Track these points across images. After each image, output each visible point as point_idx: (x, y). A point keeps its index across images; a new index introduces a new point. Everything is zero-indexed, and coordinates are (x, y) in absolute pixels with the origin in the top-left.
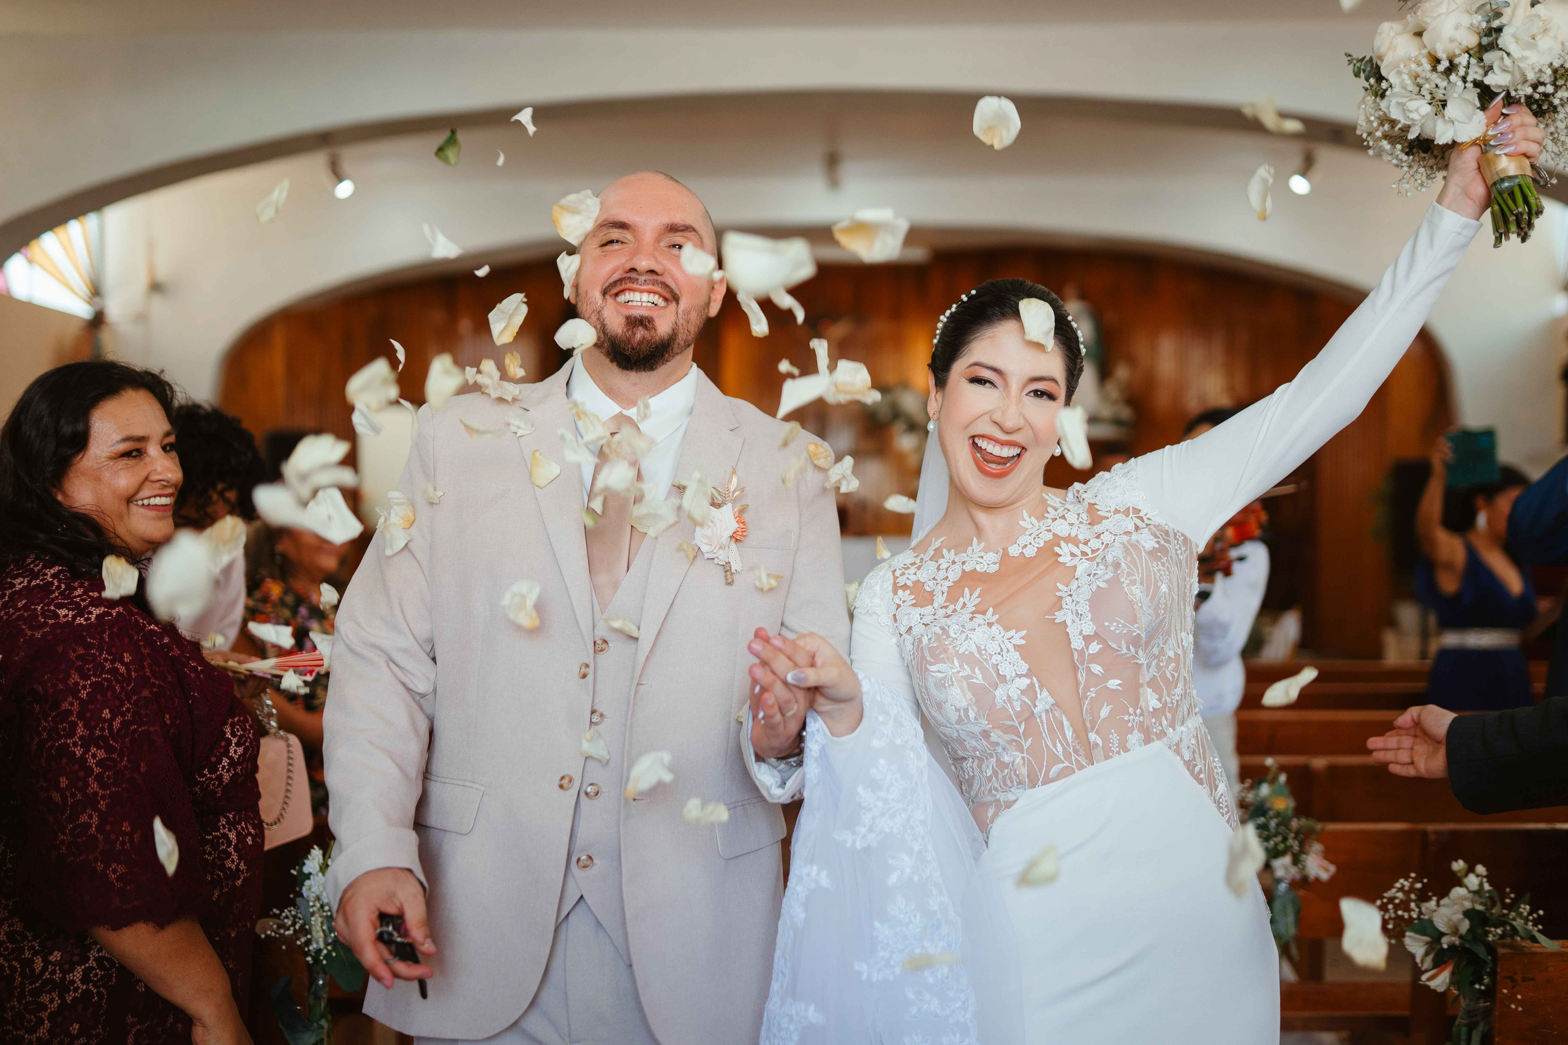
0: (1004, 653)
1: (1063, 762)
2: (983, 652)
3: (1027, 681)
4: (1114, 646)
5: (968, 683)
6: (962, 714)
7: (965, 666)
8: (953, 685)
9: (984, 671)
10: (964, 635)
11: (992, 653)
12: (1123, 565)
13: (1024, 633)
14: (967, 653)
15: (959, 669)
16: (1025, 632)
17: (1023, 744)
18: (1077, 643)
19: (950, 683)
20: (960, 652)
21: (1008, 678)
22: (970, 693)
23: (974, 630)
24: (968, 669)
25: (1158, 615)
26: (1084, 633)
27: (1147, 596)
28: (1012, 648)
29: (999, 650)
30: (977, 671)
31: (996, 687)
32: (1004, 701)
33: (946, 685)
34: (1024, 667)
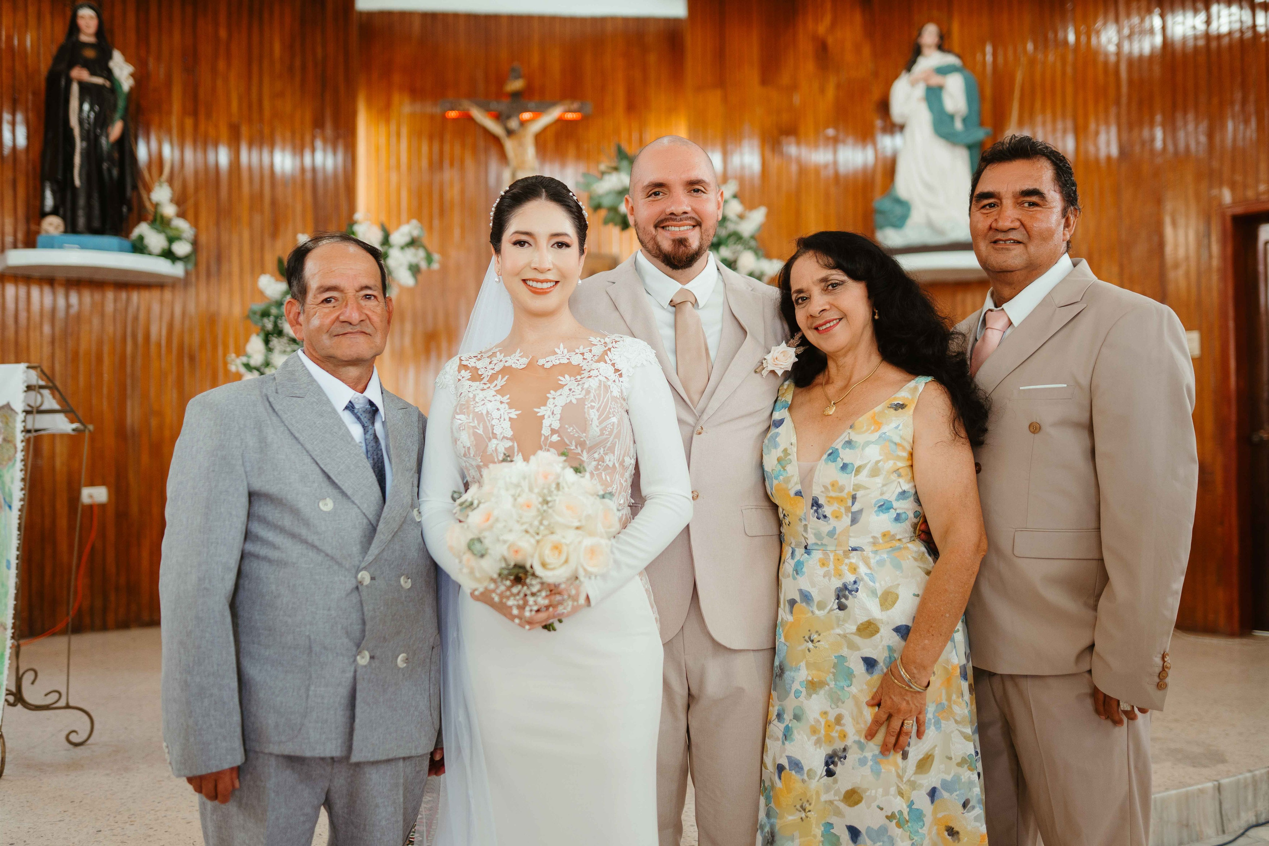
0: (502, 421)
3: (509, 442)
4: (568, 442)
5: (475, 432)
8: (464, 429)
9: (485, 428)
10: (483, 402)
12: (592, 395)
13: (518, 412)
14: (480, 412)
16: (520, 412)
18: (546, 431)
20: (476, 411)
21: (498, 437)
23: (491, 401)
24: (476, 422)
25: (602, 434)
26: (552, 427)
27: (598, 419)
28: (507, 419)
29: (499, 417)
30: (481, 425)
31: (490, 440)
32: (493, 450)
33: (461, 428)
34: (509, 433)
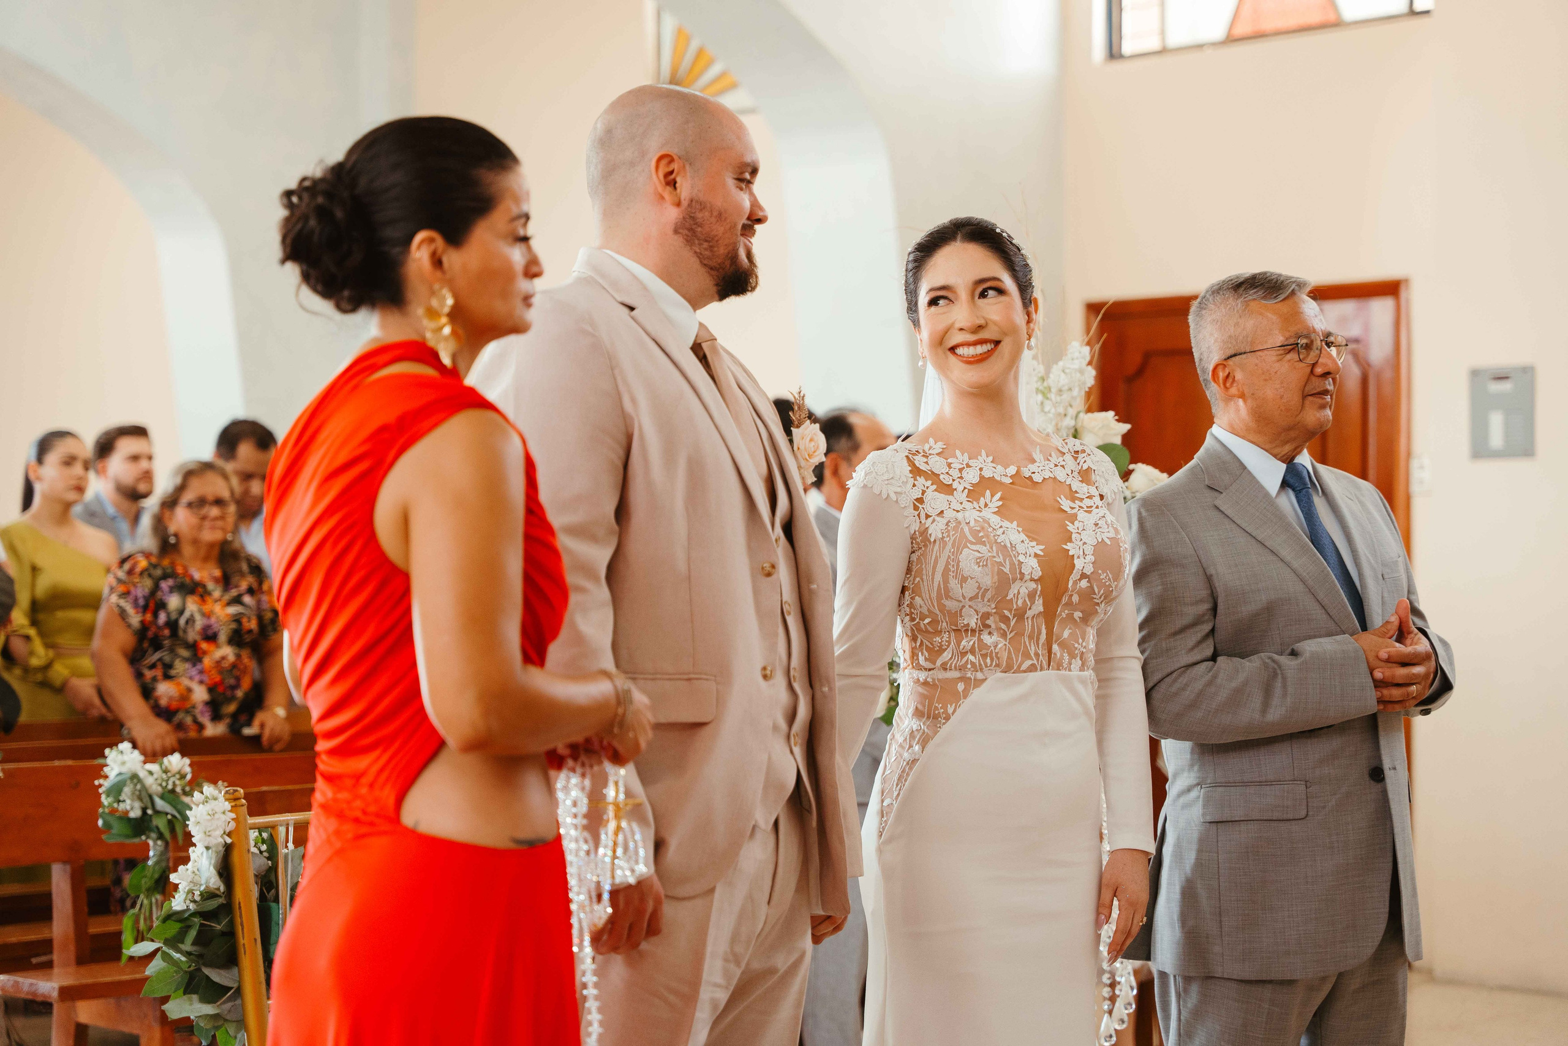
0: (1028, 556)
1: (1033, 660)
2: (1014, 549)
3: (1033, 585)
5: (999, 569)
6: (981, 592)
7: (1000, 555)
9: (1012, 565)
11: (1020, 552)
13: (1042, 547)
15: (995, 555)
16: (1044, 547)
17: (1008, 633)
19: (985, 563)
21: (1025, 577)
22: (997, 577)
26: (1083, 570)
29: (1025, 553)
30: (1007, 561)
31: (1014, 580)
32: (1014, 595)
33: (981, 564)
34: (1037, 574)
